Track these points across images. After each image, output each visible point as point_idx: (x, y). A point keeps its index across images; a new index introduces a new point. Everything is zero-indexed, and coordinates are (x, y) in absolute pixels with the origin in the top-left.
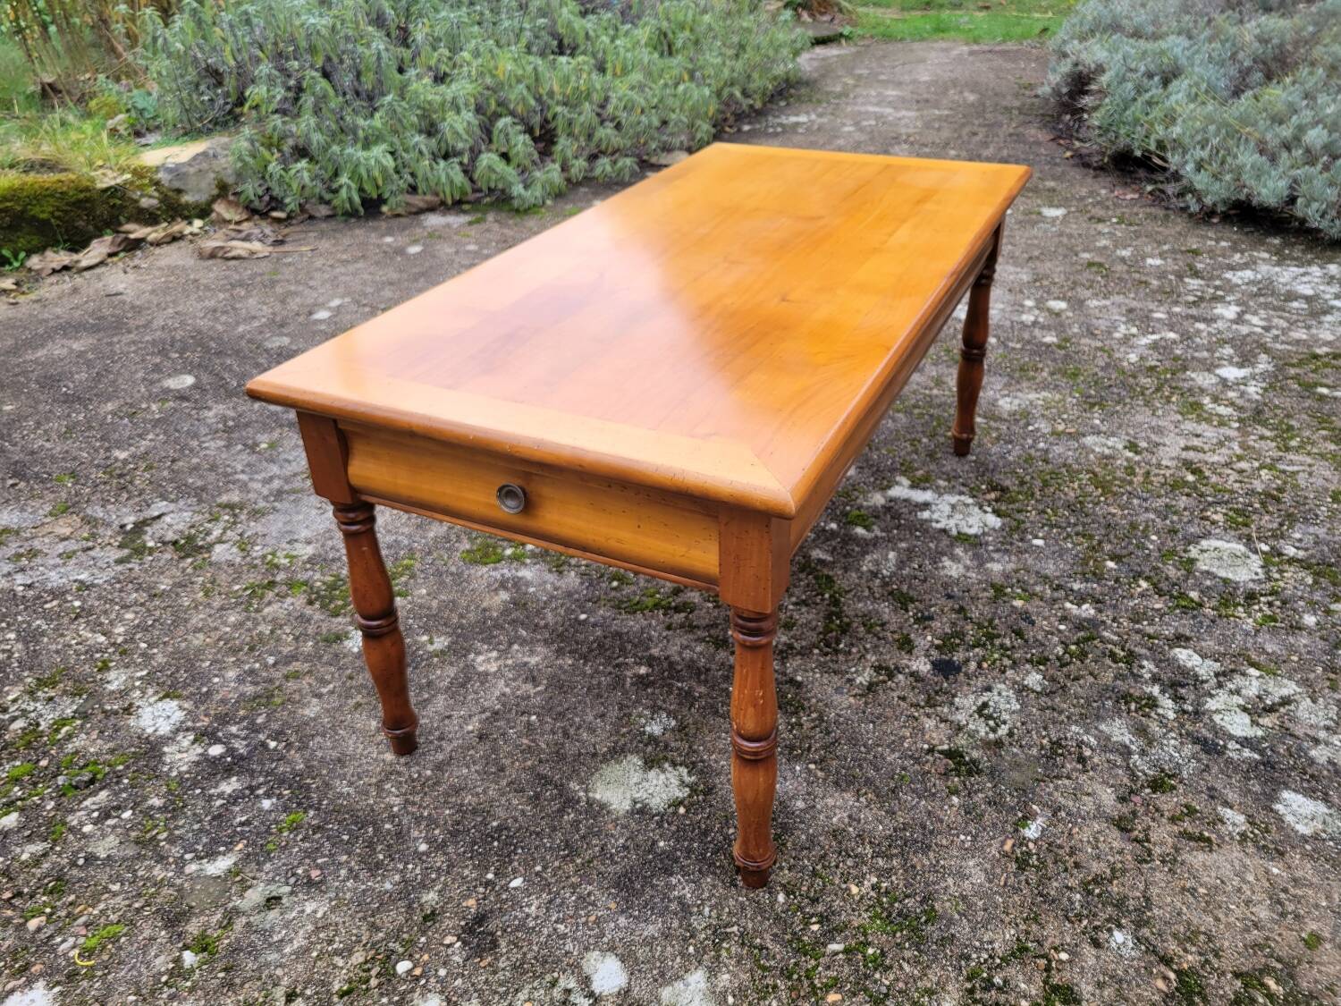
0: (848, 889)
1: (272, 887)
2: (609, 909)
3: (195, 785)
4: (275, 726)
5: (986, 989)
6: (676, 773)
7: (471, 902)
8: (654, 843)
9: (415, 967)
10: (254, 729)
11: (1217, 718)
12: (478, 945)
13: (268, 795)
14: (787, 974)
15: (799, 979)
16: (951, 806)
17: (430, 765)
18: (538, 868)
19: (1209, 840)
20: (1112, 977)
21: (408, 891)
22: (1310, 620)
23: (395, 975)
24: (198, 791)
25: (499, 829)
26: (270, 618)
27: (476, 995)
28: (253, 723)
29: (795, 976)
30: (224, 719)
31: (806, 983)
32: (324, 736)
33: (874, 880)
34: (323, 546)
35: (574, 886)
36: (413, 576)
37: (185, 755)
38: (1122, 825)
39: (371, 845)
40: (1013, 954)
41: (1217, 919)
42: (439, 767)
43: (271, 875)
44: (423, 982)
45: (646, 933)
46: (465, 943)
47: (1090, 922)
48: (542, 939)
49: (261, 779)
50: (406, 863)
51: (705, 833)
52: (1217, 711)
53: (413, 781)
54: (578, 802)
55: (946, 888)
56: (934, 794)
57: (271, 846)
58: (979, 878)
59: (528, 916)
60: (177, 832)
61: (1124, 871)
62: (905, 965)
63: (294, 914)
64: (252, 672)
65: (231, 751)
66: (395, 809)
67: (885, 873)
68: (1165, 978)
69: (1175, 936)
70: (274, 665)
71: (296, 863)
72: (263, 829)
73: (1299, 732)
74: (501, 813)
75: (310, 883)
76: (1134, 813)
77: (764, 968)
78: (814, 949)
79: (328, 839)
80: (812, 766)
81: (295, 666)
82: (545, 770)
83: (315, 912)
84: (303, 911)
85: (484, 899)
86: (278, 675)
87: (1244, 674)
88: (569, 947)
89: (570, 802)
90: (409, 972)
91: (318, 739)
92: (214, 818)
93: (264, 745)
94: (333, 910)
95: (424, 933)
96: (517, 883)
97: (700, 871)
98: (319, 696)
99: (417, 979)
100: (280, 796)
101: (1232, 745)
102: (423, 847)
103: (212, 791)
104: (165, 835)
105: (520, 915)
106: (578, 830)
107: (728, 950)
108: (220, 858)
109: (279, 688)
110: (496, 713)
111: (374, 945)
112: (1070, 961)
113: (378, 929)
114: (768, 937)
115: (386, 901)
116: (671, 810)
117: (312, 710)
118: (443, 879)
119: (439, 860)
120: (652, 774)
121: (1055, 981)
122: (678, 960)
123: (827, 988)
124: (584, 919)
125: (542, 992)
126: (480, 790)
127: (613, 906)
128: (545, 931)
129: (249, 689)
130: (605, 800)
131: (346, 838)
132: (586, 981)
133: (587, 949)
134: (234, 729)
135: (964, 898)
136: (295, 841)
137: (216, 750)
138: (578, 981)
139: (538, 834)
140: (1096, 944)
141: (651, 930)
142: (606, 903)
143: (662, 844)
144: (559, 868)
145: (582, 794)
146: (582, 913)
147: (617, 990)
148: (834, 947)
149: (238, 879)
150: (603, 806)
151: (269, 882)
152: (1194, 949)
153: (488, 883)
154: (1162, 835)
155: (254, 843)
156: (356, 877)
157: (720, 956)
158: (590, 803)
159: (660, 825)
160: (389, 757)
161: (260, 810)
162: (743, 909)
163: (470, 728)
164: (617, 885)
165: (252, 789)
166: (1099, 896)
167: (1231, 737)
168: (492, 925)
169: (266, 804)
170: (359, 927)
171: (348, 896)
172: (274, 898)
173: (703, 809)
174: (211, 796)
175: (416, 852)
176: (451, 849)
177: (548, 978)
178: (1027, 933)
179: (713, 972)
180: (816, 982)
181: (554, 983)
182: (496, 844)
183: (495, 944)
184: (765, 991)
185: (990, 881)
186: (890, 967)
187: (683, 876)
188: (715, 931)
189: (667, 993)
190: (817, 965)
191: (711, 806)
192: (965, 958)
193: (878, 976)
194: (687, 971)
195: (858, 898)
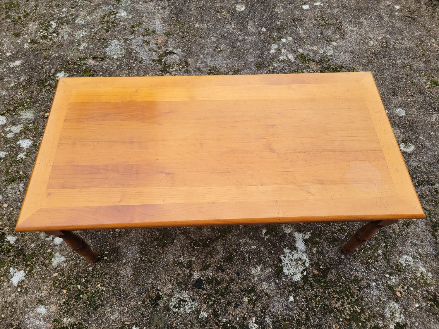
0: (98, 284)
14: (69, 278)
16: (137, 303)
29: (69, 281)
31: (67, 284)
33: (104, 289)
51: (106, 242)
55: (107, 310)
56: (140, 296)
58: (113, 317)
67: (107, 291)
78: (78, 282)
80: (139, 259)
97: (94, 246)
114: (78, 270)
116: (111, 230)
122: (66, 253)
123: (67, 289)
135: (105, 315)
147: (56, 243)
148: (79, 287)
157: (71, 261)
162: (85, 261)
173: (114, 238)
179: (65, 262)
180: (69, 286)
184: (63, 275)
185: (113, 321)
186: (77, 302)
187: (91, 243)
188: (77, 257)
189: (57, 254)
190: (74, 285)
191: (115, 239)
192: (85, 321)
193: (73, 300)
194: (64, 256)
195: (97, 287)
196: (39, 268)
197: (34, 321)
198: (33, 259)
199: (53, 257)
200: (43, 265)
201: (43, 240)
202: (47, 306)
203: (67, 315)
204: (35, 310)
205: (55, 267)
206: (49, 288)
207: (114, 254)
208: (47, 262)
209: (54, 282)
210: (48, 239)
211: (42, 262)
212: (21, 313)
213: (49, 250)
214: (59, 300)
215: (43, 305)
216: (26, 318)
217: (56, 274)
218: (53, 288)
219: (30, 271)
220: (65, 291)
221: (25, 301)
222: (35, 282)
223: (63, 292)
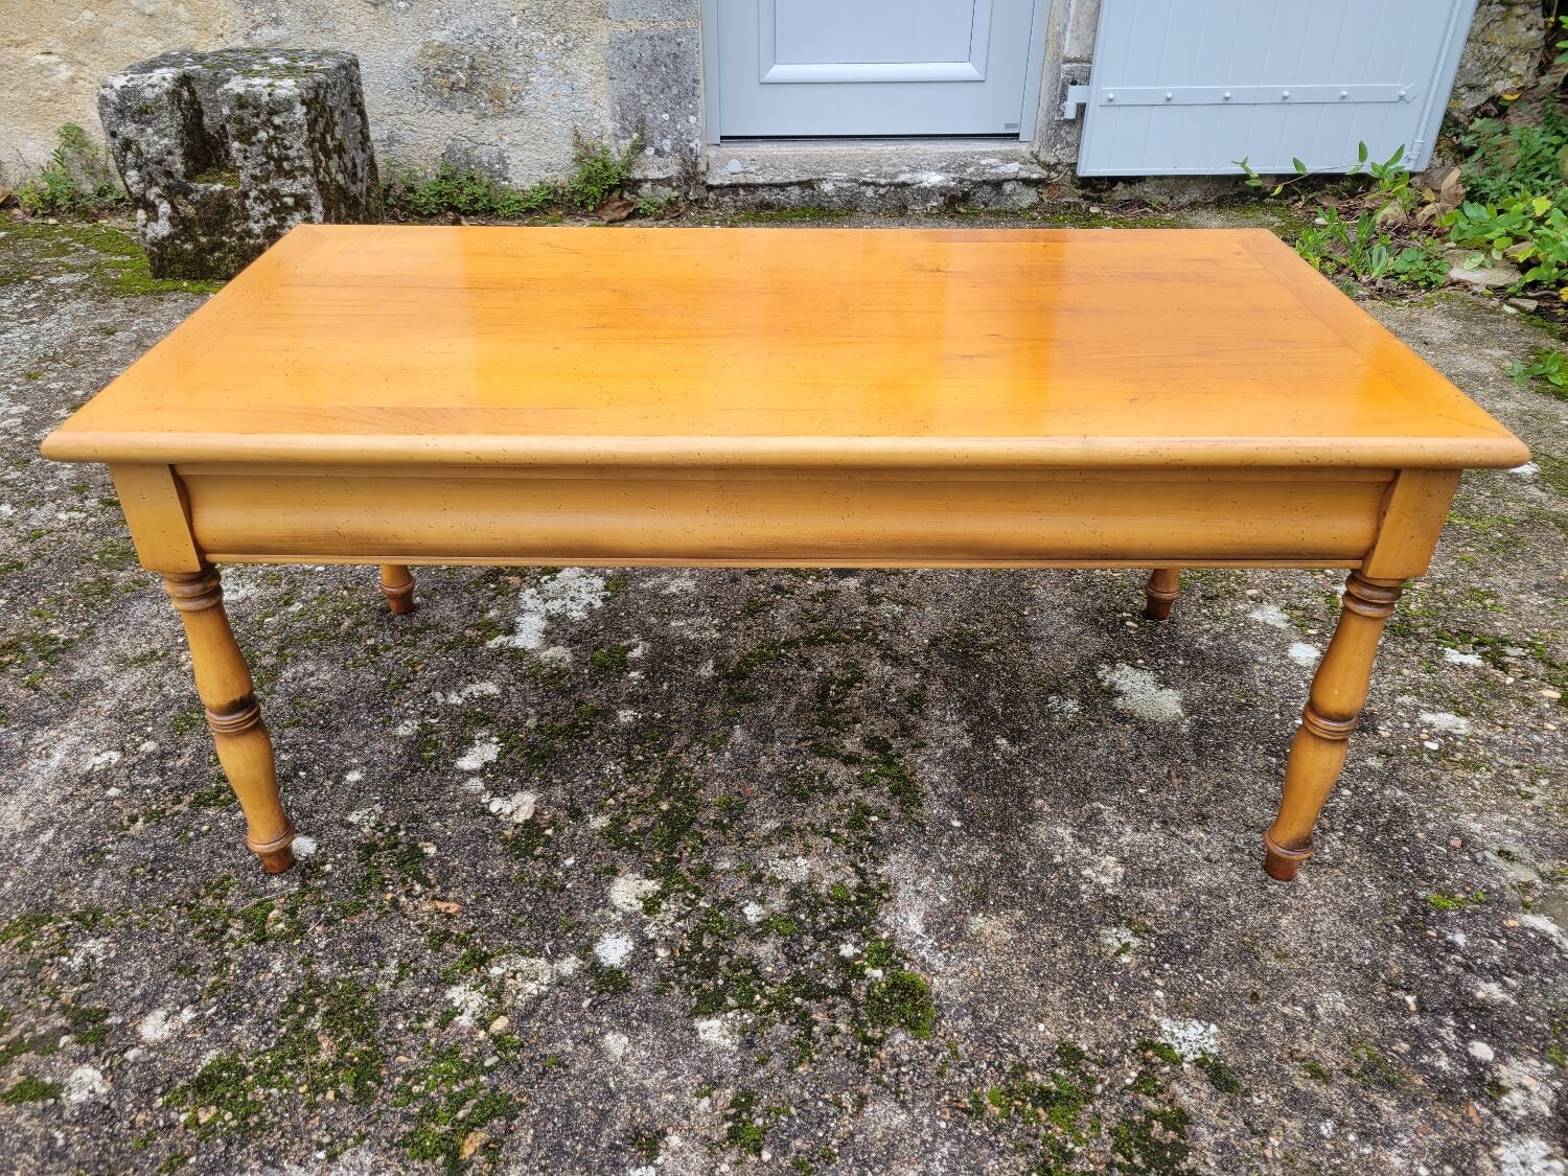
2: (1261, 669)
4: (1391, 1021)
6: (1107, 677)
9: (1424, 740)
10: (1419, 1042)
12: (1367, 720)
13: (1452, 947)
18: (1277, 716)
21: (1387, 779)
24: (1530, 1018)
28: (1414, 1054)
30: (1447, 1092)
37: (1527, 1081)
39: (1388, 828)
43: (1497, 875)
46: (1375, 726)
50: (1371, 794)
57: (1482, 898)
63: (1494, 834)
64: (1365, 1136)
65: (1464, 1033)
66: (1341, 833)
70: (1327, 1114)
71: (1467, 864)
72: (1480, 916)
75: (1465, 842)
79: (1422, 859)
81: (1303, 1085)
86: (1334, 1092)
90: (1430, 740)
93: (1422, 1009)
100: (1442, 935)
103: (1513, 1002)
106: (1220, 708)
108: (1537, 929)
111: (1444, 770)
113: (1432, 775)
115: (1411, 786)
116: (1145, 667)
117: (1332, 1001)
120: (1122, 688)
124: (1283, 677)
127: (1257, 668)
129: (1388, 1105)
130: (1177, 704)
131: (1406, 847)
133: (1300, 667)
134: (1443, 1063)
137: (1482, 1050)
142: (1259, 672)
143: (1179, 661)
145: (1187, 720)
146: (1280, 680)
147: (1307, 645)
155: (1497, 913)
161: (1471, 938)
165: (1467, 966)
169: (1460, 939)
173: (1125, 651)
174: (1517, 999)
175: (1355, 795)
179: (1246, 612)
184: (1231, 591)
188: (1216, 620)
189: (1281, 626)
194: (1257, 622)
196: (1313, 603)
199: (1288, 621)
200: (1306, 608)
205: (1266, 604)
208: (1298, 613)
213: (1312, 632)
217: (1251, 592)
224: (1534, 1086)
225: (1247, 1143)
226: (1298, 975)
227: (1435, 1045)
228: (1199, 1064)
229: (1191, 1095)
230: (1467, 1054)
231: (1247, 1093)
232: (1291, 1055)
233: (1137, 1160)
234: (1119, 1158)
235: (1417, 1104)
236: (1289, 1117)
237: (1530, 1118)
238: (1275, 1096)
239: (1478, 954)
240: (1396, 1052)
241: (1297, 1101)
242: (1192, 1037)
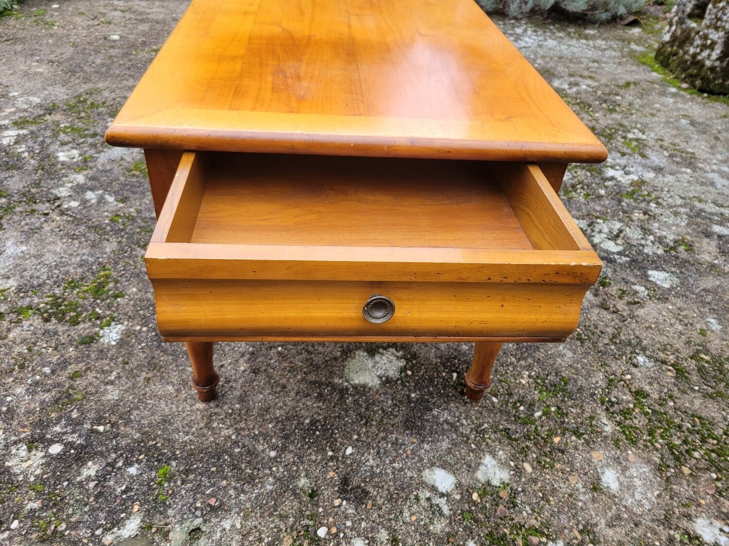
0: (520, 382)
1: (187, 524)
2: (413, 443)
3: (58, 481)
4: (92, 415)
5: (612, 406)
6: (390, 353)
7: (331, 474)
8: (409, 396)
9: (329, 529)
10: (76, 424)
11: (602, 246)
12: (356, 497)
13: (128, 464)
14: (527, 437)
15: (534, 438)
17: (235, 401)
18: (355, 437)
19: (638, 302)
20: (652, 378)
21: (285, 485)
22: (602, 192)
23: (320, 539)
24: (66, 483)
25: (313, 422)
26: (18, 341)
27: (380, 527)
28: (69, 419)
29: (532, 437)
30: (43, 424)
31: (540, 438)
32: (138, 408)
33: (527, 373)
34: (22, 277)
35: (384, 439)
36: (117, 282)
37: (30, 462)
38: (604, 306)
39: (235, 467)
40: (609, 385)
41: (667, 337)
42: (242, 399)
43: (178, 517)
44: (342, 535)
45: (444, 448)
46: (348, 500)
47: (626, 357)
48: (391, 476)
49: (114, 456)
50: (270, 468)
51: (431, 380)
52: (601, 243)
53: (231, 415)
54: (347, 389)
55: (560, 364)
57: (161, 498)
58: (570, 354)
59: (372, 467)
60: (73, 519)
61: (621, 328)
62: (572, 410)
63: (219, 535)
64: (37, 384)
65: (69, 445)
66: (233, 437)
67: (529, 367)
68: (669, 370)
69: (659, 349)
70: (53, 373)
71: (191, 501)
72: (145, 488)
73: (635, 243)
74: (304, 413)
75: (214, 509)
76: (604, 300)
77: (516, 440)
78: (528, 420)
79: (201, 474)
81: (72, 368)
82: (312, 377)
83: (233, 526)
84: (224, 529)
85: (338, 468)
86: (62, 378)
87: (597, 223)
88: (409, 474)
89: (343, 392)
90: (329, 533)
91: (135, 412)
92: (97, 497)
93: (93, 431)
94: (246, 518)
95: (318, 507)
96: (349, 451)
97: (444, 402)
98: (112, 383)
99: (336, 535)
100: (139, 462)
101: (617, 257)
102: (273, 454)
103: (78, 479)
104: (64, 526)
105: (367, 469)
106: (361, 406)
107: (489, 438)
108: (127, 522)
109: (71, 387)
110: (253, 353)
111: (292, 528)
112: (632, 378)
113: (287, 517)
114: (504, 423)
115: (277, 497)
116: (403, 375)
117: (113, 394)
118: (301, 468)
119: (289, 457)
120: (377, 358)
121: (633, 390)
122: (471, 454)
123: (550, 436)
124: (405, 455)
125: (415, 506)
126: (281, 404)
127: (415, 440)
128: (389, 471)
129: (47, 397)
130: (362, 382)
131: (214, 469)
132: (433, 489)
133: (419, 470)
134: (58, 429)
135: (571, 366)
136: (178, 486)
138: (430, 491)
139: (339, 417)
140: (636, 366)
141: (445, 445)
142: (410, 441)
143: (413, 395)
144: (368, 432)
145: (346, 384)
146: (401, 451)
147: (453, 486)
148: (538, 414)
149: (154, 530)
150: (364, 386)
151: (181, 522)
152: (669, 353)
153: (332, 458)
154: (621, 305)
155: (147, 502)
156: (243, 491)
157: (487, 443)
158: (355, 387)
159: (403, 384)
160: (201, 405)
161: (131, 477)
162: (481, 413)
163: (242, 368)
164: (408, 428)
165: (112, 465)
166: (620, 343)
167: (613, 253)
168: (355, 481)
169: (133, 470)
170: (273, 522)
171: (248, 505)
172: (193, 530)
173: (420, 367)
174: (81, 482)
175: (270, 459)
176: (291, 448)
177: (412, 497)
178: (607, 372)
179: (493, 454)
180: (543, 435)
181: (417, 498)
182: (318, 433)
183: (366, 493)
184: (524, 451)
185: (575, 353)
186: (567, 413)
187: (438, 408)
188: (477, 431)
189: (480, 475)
190: (536, 427)
191: (422, 365)
192: (593, 394)
193: (566, 420)
194: (480, 458)
195: (527, 385)
196: (524, 512)
197: (639, 489)
198: (505, 534)
199: (488, 483)
200: (515, 506)
201: (451, 520)
202: (599, 470)
203: (598, 427)
204: (617, 495)
205: (512, 473)
206: (560, 474)
207: (455, 364)
208: (504, 494)
209: (544, 467)
210: (446, 510)
211: (509, 508)
212: (636, 525)
213: (475, 496)
214: (576, 448)
215: (599, 479)
216: (641, 509)
217: (528, 467)
218: (558, 466)
219: (537, 532)
220: (556, 440)
221: (610, 525)
222: (559, 512)
223: (559, 443)
224: (25, 465)
225: (54, 341)
226: (133, 384)
227: (69, 429)
228: (97, 334)
229: (84, 328)
230: (58, 442)
231: (77, 347)
232: (89, 368)
233: (63, 307)
234: (66, 303)
235: (42, 409)
236: (59, 359)
237: (9, 454)
238: (71, 356)
239: (119, 476)
240: (72, 411)
241: (64, 364)
242: (112, 335)
